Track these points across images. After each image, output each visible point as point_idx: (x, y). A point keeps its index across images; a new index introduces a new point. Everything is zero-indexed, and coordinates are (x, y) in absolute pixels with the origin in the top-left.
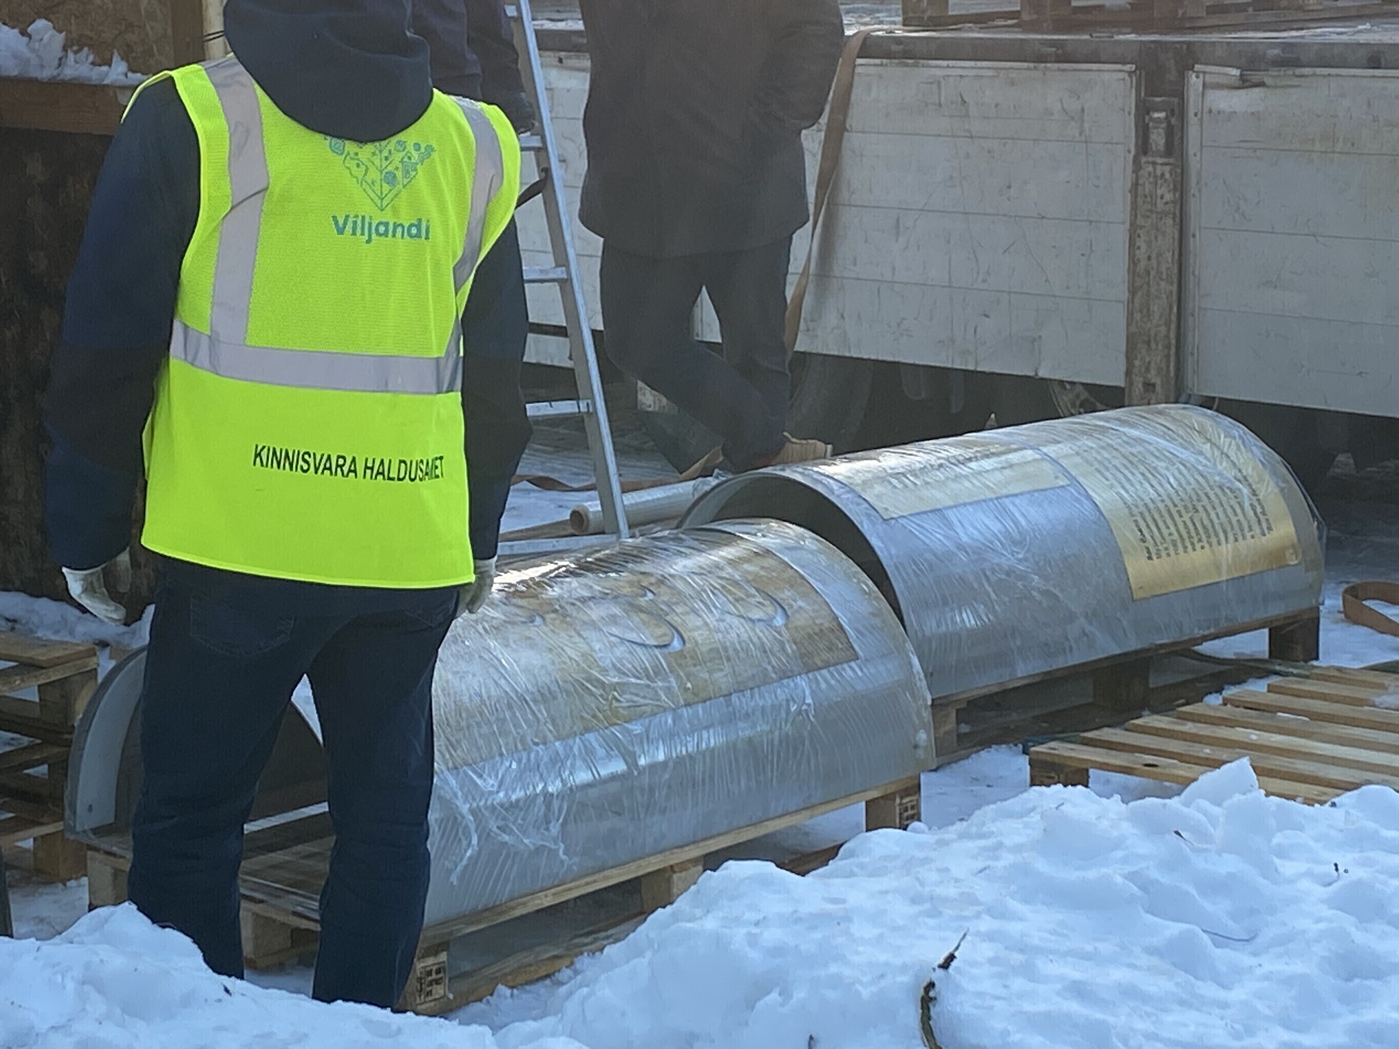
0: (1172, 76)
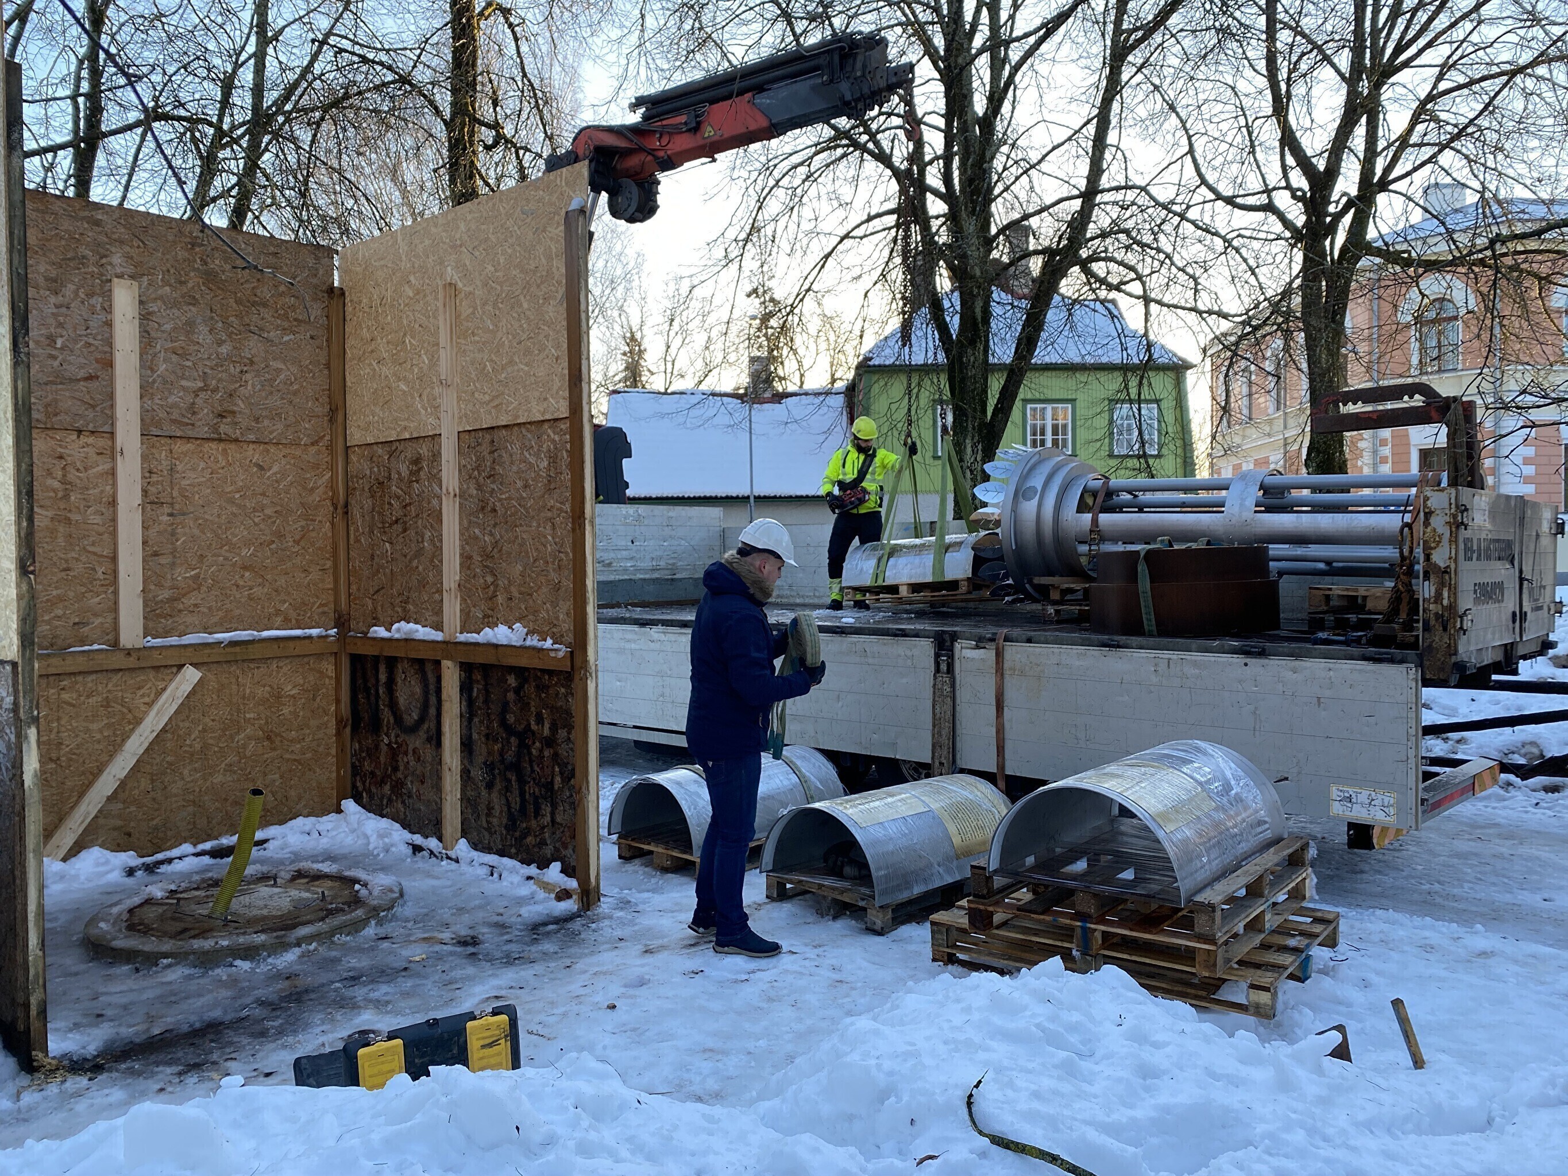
0: (948, 644)
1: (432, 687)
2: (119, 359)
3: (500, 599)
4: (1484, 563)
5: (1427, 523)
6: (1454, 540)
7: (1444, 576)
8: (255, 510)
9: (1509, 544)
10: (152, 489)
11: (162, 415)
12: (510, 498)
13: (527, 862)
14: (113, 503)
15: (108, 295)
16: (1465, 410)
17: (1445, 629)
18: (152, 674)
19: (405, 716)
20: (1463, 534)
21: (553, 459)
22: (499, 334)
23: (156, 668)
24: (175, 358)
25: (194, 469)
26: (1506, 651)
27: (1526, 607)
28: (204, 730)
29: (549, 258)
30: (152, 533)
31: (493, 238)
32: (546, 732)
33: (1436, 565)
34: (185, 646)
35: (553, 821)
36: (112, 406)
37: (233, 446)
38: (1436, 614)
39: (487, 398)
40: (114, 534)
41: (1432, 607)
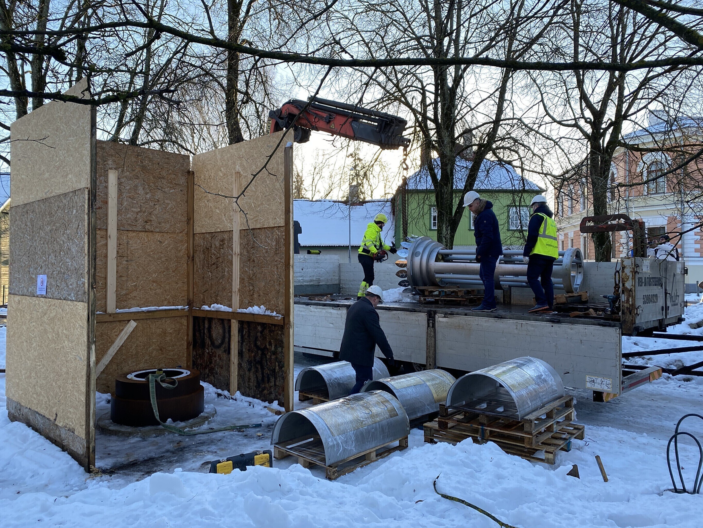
0: (433, 315)
1: (227, 330)
2: (110, 200)
3: (255, 296)
4: (647, 287)
5: (623, 271)
6: (634, 278)
7: (629, 292)
8: (158, 259)
9: (660, 279)
10: (120, 251)
11: (125, 222)
12: (260, 256)
13: (264, 401)
14: (106, 256)
15: (106, 176)
16: (640, 225)
17: (630, 314)
18: (118, 323)
19: (215, 342)
20: (637, 276)
21: (278, 242)
22: (257, 193)
23: (120, 321)
24: (130, 200)
25: (136, 243)
26: (660, 322)
27: (669, 304)
28: (137, 346)
29: (278, 165)
30: (120, 268)
31: (256, 156)
32: (273, 349)
33: (627, 288)
34: (131, 313)
35: (275, 385)
36: (107, 219)
37: (150, 234)
38: (627, 308)
39: (252, 217)
40: (106, 268)
41: (625, 305)
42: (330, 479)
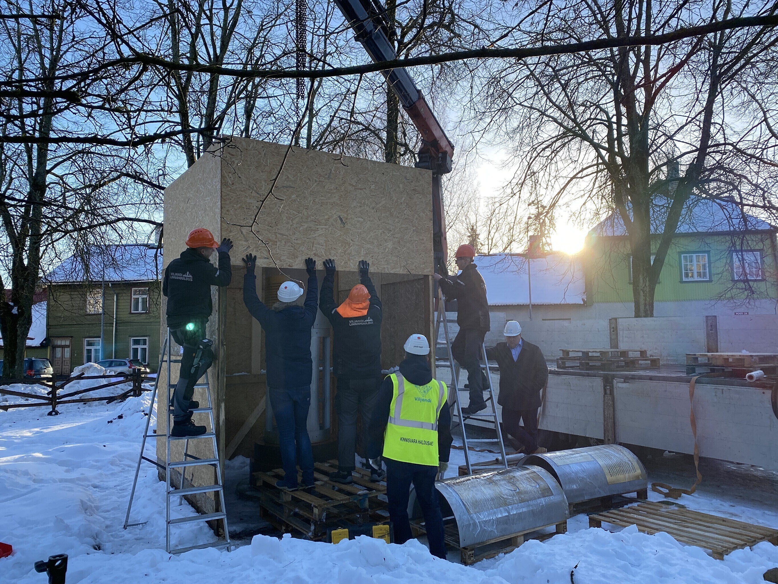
0: (610, 380)
12: (401, 312)
21: (418, 296)
40: (251, 328)
42: (466, 564)
